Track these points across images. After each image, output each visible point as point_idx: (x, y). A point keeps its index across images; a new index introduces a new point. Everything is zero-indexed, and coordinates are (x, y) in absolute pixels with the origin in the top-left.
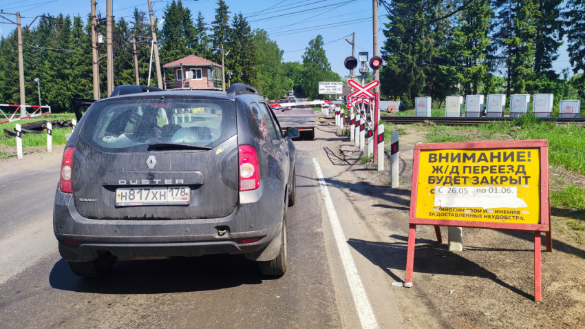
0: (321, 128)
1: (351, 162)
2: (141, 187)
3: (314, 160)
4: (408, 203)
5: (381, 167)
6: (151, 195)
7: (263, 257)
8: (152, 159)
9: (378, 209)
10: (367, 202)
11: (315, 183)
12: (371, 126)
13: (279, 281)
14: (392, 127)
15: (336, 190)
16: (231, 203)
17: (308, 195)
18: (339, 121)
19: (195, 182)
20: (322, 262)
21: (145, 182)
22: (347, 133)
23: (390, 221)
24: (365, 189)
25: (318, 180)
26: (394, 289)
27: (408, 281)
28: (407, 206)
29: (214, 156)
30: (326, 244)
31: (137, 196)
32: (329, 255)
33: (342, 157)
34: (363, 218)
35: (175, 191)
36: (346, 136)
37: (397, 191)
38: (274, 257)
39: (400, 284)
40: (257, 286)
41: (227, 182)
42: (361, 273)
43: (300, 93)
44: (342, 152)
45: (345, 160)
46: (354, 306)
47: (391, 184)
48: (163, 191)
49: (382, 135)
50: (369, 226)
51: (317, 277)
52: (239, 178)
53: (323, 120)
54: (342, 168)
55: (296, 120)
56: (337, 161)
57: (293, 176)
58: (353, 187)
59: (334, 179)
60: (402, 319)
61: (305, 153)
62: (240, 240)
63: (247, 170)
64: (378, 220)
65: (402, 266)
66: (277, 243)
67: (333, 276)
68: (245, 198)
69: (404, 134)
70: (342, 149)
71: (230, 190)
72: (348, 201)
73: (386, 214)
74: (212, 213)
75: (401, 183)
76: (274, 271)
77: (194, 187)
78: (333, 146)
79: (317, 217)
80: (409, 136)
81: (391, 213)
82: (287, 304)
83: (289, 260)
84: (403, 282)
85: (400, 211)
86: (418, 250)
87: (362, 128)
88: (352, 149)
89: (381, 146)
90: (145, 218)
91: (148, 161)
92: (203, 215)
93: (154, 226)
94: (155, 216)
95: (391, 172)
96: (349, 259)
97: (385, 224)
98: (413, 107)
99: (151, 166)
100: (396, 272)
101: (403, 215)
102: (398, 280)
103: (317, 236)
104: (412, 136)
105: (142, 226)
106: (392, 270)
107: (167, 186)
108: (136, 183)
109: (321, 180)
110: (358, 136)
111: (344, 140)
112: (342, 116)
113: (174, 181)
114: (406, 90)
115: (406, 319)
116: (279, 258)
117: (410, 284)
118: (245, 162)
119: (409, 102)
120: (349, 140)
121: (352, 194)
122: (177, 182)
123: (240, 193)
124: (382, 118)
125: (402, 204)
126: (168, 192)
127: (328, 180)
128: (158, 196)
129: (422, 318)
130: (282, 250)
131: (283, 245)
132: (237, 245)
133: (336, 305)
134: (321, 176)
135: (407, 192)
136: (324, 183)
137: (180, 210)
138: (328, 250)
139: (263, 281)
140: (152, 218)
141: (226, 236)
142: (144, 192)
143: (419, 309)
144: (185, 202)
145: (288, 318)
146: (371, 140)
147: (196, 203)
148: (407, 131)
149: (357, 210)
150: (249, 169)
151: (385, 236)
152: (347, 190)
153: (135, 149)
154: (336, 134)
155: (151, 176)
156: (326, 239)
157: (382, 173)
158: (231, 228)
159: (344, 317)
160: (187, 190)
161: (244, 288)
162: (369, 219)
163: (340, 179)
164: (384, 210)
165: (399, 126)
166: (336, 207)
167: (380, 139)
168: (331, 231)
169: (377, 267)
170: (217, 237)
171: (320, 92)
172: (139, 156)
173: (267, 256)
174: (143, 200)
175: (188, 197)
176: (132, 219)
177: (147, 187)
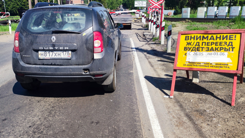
0: (135, 23)
1: (148, 40)
2: (49, 50)
3: (131, 39)
4: (174, 59)
5: (163, 43)
6: (54, 54)
7: (105, 83)
8: (54, 38)
9: (160, 62)
10: (154, 59)
11: (131, 50)
12: (159, 22)
13: (112, 94)
14: (170, 23)
15: (141, 53)
16: (90, 57)
17: (127, 55)
18: (144, 20)
19: (73, 48)
20: (132, 86)
21: (51, 48)
22: (147, 26)
23: (165, 68)
24: (154, 53)
25: (132, 48)
26: (165, 99)
27: (172, 95)
28: (173, 61)
29: (82, 37)
30: (134, 78)
31: (48, 54)
32: (135, 83)
33: (144, 38)
34: (152, 66)
35: (65, 53)
36: (147, 28)
37: (169, 54)
38: (110, 83)
39: (168, 97)
40: (102, 96)
41: (88, 49)
42: (150, 91)
43: (126, 6)
44: (144, 35)
45: (145, 39)
46: (145, 106)
47: (167, 50)
48: (59, 52)
49: (164, 27)
50: (155, 70)
51: (129, 92)
52: (94, 47)
53: (136, 19)
54: (144, 43)
55: (123, 19)
56: (141, 40)
57: (120, 46)
58: (148, 52)
59: (140, 48)
60: (167, 112)
61: (127, 36)
62: (94, 75)
63: (97, 43)
64: (160, 67)
65: (169, 89)
66: (111, 77)
67: (137, 92)
68: (97, 56)
69: (175, 26)
70: (144, 34)
71: (89, 52)
72: (146, 59)
73: (163, 65)
74: (81, 63)
75: (172, 50)
76: (110, 89)
77: (73, 51)
78: (140, 32)
79: (131, 66)
80: (178, 27)
81: (166, 64)
82: (115, 104)
83: (117, 85)
84: (169, 96)
85: (170, 63)
86: (177, 82)
87: (155, 23)
88: (149, 34)
89: (163, 33)
90: (51, 65)
91: (52, 39)
92: (77, 64)
93: (56, 68)
94: (56, 64)
95: (167, 45)
96: (145, 85)
97: (163, 69)
98: (181, 13)
99: (54, 41)
100: (166, 91)
101: (171, 65)
102: (167, 94)
103: (131, 74)
105: (51, 68)
106: (164, 90)
107: (61, 50)
108: (47, 49)
109: (133, 48)
110: (152, 28)
111: (145, 29)
112: (145, 17)
113: (64, 48)
114: (178, 5)
115: (169, 112)
116: (112, 84)
117: (172, 97)
118: (96, 39)
119: (179, 11)
120: (148, 29)
121: (148, 55)
122: (65, 48)
123: (94, 54)
124: (165, 19)
125: (171, 60)
126: (61, 53)
127: (137, 49)
128: (57, 55)
129: (177, 112)
130: (113, 80)
131: (114, 78)
132: (93, 78)
133: (137, 105)
134: (133, 46)
135: (174, 55)
136: (135, 50)
137: (67, 61)
138: (135, 81)
139: (105, 94)
140: (55, 65)
141: (88, 73)
142: (51, 53)
143: (175, 108)
144: (69, 58)
145: (116, 110)
146: (158, 29)
147: (74, 58)
148: (177, 25)
149: (150, 63)
150: (98, 43)
151: (162, 75)
152: (145, 53)
153: (46, 33)
154: (142, 26)
155: (54, 46)
156: (135, 76)
157: (163, 45)
158: (90, 70)
159: (141, 111)
160: (70, 52)
161: (96, 97)
162: (155, 67)
163: (142, 48)
164: (162, 63)
165: (173, 23)
166: (140, 61)
167: (162, 29)
168: (137, 72)
169: (157, 89)
170: (84, 74)
171: (135, 6)
172: (48, 36)
173: (106, 83)
174: (51, 56)
175: (70, 55)
176: (46, 65)
177: (52, 51)
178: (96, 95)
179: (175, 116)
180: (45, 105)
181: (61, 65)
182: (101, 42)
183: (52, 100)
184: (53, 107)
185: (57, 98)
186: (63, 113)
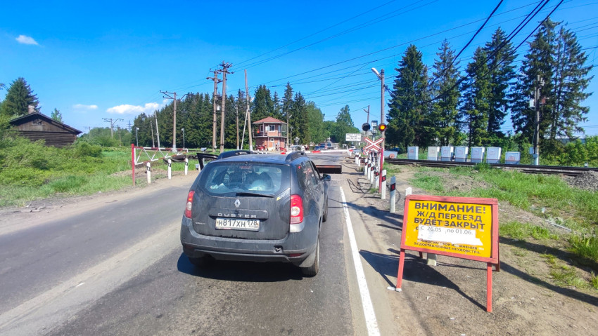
0: (346, 165)
1: (364, 191)
2: (230, 218)
3: (341, 188)
4: (401, 225)
5: (384, 197)
6: (236, 224)
7: (304, 265)
8: (238, 202)
9: (381, 227)
10: (374, 222)
11: (340, 205)
12: (378, 170)
13: (313, 279)
14: (392, 167)
15: (354, 211)
16: (285, 229)
17: (335, 215)
18: (358, 161)
19: (263, 217)
20: (342, 266)
21: (233, 215)
22: (363, 170)
23: (388, 238)
24: (373, 212)
25: (342, 203)
26: (389, 292)
27: (399, 287)
28: (400, 227)
29: (275, 201)
30: (345, 252)
31: (228, 223)
32: (346, 261)
33: (358, 187)
34: (370, 234)
35: (251, 222)
36: (362, 172)
37: (394, 215)
38: (310, 265)
39: (393, 289)
40: (299, 281)
41: (282, 218)
42: (367, 278)
43: (334, 139)
44: (359, 183)
45: (360, 189)
46: (361, 303)
47: (389, 209)
48: (243, 221)
49: (385, 176)
50: (375, 241)
51: (338, 278)
52: (290, 216)
53: (348, 159)
54: (359, 195)
55: (331, 158)
56: (355, 190)
57: (326, 206)
58: (365, 210)
59: (353, 203)
60: (393, 317)
61: (335, 182)
62: (289, 255)
63: (295, 211)
64: (381, 236)
65: (395, 274)
66: (312, 257)
67: (348, 278)
68: (294, 228)
69: (400, 172)
70: (359, 181)
71: (284, 223)
72: (361, 221)
73: (386, 232)
74: (272, 237)
75: (397, 209)
76: (311, 273)
77: (262, 220)
78: (353, 178)
79: (341, 232)
80: (403, 174)
81: (388, 231)
82: (317, 298)
83: (320, 263)
84: (395, 287)
85: (395, 231)
86: (406, 262)
87: (373, 168)
88: (366, 181)
89: (384, 184)
90: (232, 237)
91: (235, 203)
92: (267, 238)
93: (237, 244)
94: (238, 236)
95: (390, 202)
96: (360, 267)
97: (385, 240)
98: (407, 152)
99: (237, 206)
100: (391, 278)
101: (398, 233)
102: (392, 285)
103: (339, 246)
104: (405, 174)
105: (230, 242)
106: (388, 276)
107: (246, 219)
108: (228, 216)
109: (344, 203)
110: (370, 174)
111: (360, 174)
112: (360, 158)
113: (250, 216)
114: (402, 141)
115: (396, 317)
116: (313, 266)
117: (399, 290)
118: (294, 206)
119: (404, 149)
120: (363, 174)
121: (364, 215)
122: (252, 216)
123: (291, 226)
124: (386, 159)
125: (397, 225)
126: (246, 222)
127: (349, 204)
128: (240, 224)
129: (407, 317)
130: (316, 260)
131: (316, 257)
132: (287, 258)
133: (349, 301)
134: (344, 200)
135: (400, 217)
136: (346, 205)
137: (253, 234)
138: (346, 257)
139: (304, 278)
140: (236, 238)
141: (280, 252)
142: (233, 222)
143: (404, 310)
144: (257, 229)
145: (318, 309)
146: (378, 178)
147: (263, 230)
148: (402, 170)
149: (367, 227)
150: (297, 210)
151: (384, 249)
152: (361, 212)
153: (228, 195)
154: (356, 169)
155: (237, 212)
156: (345, 249)
157: (384, 201)
158: (284, 247)
159: (354, 311)
160: (258, 222)
161: (291, 283)
162: (375, 234)
163: (356, 203)
164: (384, 229)
165: (397, 166)
166: (353, 225)
167: (383, 179)
168: (349, 243)
169: (378, 273)
170: (275, 252)
171: (347, 140)
172: (230, 199)
173: (306, 264)
174: (232, 226)
175: (258, 226)
176: (224, 237)
177: (234, 219)
178: (290, 280)
179: (405, 325)
180: (218, 294)
181: (244, 238)
182: (301, 210)
183: (228, 286)
184: (228, 298)
185: (235, 283)
186: (241, 310)
